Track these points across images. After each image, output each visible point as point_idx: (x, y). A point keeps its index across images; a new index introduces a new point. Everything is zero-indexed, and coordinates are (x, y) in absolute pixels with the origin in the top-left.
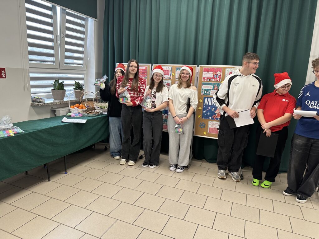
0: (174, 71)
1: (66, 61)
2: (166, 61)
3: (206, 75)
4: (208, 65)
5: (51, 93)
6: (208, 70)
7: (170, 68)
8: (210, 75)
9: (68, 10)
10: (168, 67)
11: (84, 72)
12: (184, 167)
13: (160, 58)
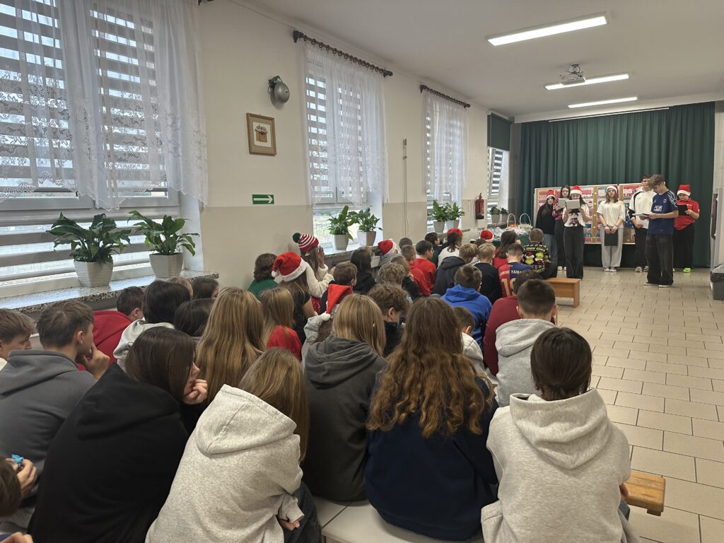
0: (596, 190)
1: (493, 191)
2: (585, 184)
3: (626, 192)
4: (625, 183)
5: (490, 218)
6: (628, 188)
7: (592, 189)
8: (630, 191)
9: (497, 150)
10: (590, 188)
11: (498, 200)
12: (616, 268)
13: (579, 180)
